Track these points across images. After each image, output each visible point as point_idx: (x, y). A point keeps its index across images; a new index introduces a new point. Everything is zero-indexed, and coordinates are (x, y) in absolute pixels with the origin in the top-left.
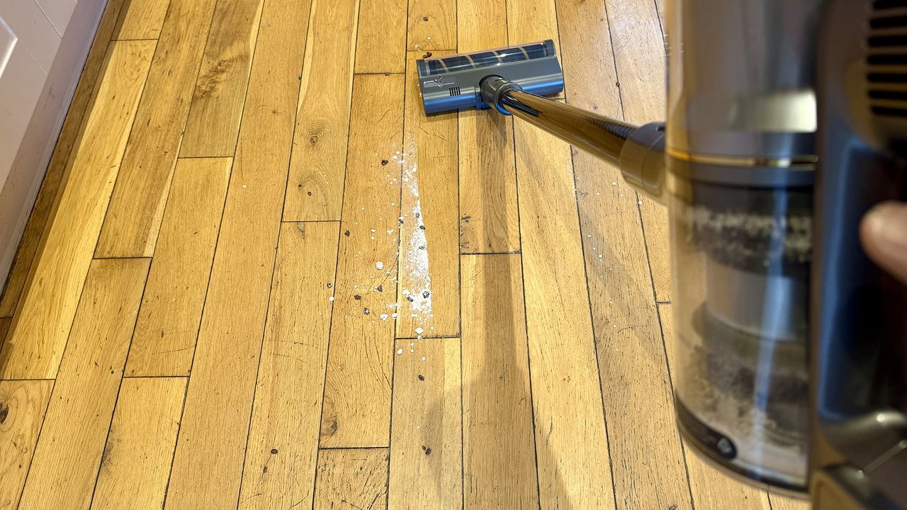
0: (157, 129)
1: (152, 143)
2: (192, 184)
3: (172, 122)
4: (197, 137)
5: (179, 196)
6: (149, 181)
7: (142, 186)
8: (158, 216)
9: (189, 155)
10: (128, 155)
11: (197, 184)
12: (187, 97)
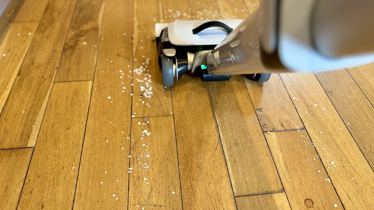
0: (39, 67)
1: (35, 74)
2: (64, 97)
3: (49, 62)
4: (66, 71)
5: (55, 105)
6: (33, 98)
7: (27, 100)
8: (39, 119)
9: (61, 80)
10: (18, 82)
11: (67, 98)
12: (59, 49)
